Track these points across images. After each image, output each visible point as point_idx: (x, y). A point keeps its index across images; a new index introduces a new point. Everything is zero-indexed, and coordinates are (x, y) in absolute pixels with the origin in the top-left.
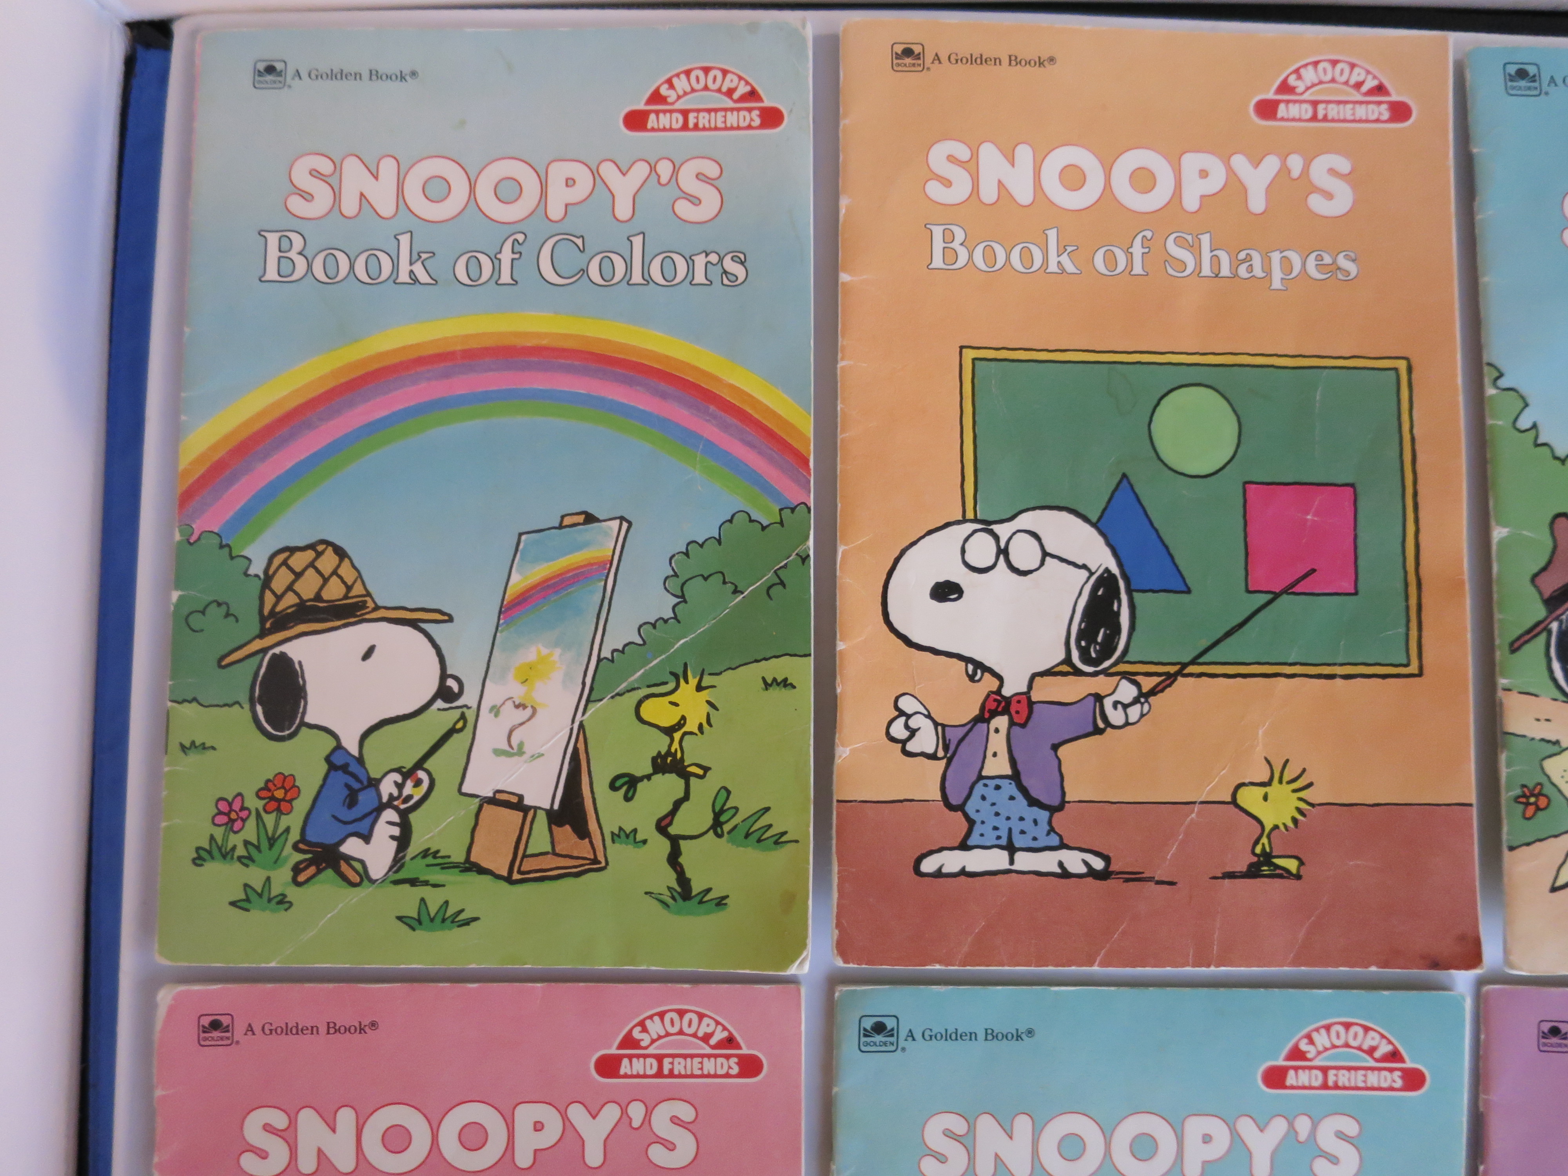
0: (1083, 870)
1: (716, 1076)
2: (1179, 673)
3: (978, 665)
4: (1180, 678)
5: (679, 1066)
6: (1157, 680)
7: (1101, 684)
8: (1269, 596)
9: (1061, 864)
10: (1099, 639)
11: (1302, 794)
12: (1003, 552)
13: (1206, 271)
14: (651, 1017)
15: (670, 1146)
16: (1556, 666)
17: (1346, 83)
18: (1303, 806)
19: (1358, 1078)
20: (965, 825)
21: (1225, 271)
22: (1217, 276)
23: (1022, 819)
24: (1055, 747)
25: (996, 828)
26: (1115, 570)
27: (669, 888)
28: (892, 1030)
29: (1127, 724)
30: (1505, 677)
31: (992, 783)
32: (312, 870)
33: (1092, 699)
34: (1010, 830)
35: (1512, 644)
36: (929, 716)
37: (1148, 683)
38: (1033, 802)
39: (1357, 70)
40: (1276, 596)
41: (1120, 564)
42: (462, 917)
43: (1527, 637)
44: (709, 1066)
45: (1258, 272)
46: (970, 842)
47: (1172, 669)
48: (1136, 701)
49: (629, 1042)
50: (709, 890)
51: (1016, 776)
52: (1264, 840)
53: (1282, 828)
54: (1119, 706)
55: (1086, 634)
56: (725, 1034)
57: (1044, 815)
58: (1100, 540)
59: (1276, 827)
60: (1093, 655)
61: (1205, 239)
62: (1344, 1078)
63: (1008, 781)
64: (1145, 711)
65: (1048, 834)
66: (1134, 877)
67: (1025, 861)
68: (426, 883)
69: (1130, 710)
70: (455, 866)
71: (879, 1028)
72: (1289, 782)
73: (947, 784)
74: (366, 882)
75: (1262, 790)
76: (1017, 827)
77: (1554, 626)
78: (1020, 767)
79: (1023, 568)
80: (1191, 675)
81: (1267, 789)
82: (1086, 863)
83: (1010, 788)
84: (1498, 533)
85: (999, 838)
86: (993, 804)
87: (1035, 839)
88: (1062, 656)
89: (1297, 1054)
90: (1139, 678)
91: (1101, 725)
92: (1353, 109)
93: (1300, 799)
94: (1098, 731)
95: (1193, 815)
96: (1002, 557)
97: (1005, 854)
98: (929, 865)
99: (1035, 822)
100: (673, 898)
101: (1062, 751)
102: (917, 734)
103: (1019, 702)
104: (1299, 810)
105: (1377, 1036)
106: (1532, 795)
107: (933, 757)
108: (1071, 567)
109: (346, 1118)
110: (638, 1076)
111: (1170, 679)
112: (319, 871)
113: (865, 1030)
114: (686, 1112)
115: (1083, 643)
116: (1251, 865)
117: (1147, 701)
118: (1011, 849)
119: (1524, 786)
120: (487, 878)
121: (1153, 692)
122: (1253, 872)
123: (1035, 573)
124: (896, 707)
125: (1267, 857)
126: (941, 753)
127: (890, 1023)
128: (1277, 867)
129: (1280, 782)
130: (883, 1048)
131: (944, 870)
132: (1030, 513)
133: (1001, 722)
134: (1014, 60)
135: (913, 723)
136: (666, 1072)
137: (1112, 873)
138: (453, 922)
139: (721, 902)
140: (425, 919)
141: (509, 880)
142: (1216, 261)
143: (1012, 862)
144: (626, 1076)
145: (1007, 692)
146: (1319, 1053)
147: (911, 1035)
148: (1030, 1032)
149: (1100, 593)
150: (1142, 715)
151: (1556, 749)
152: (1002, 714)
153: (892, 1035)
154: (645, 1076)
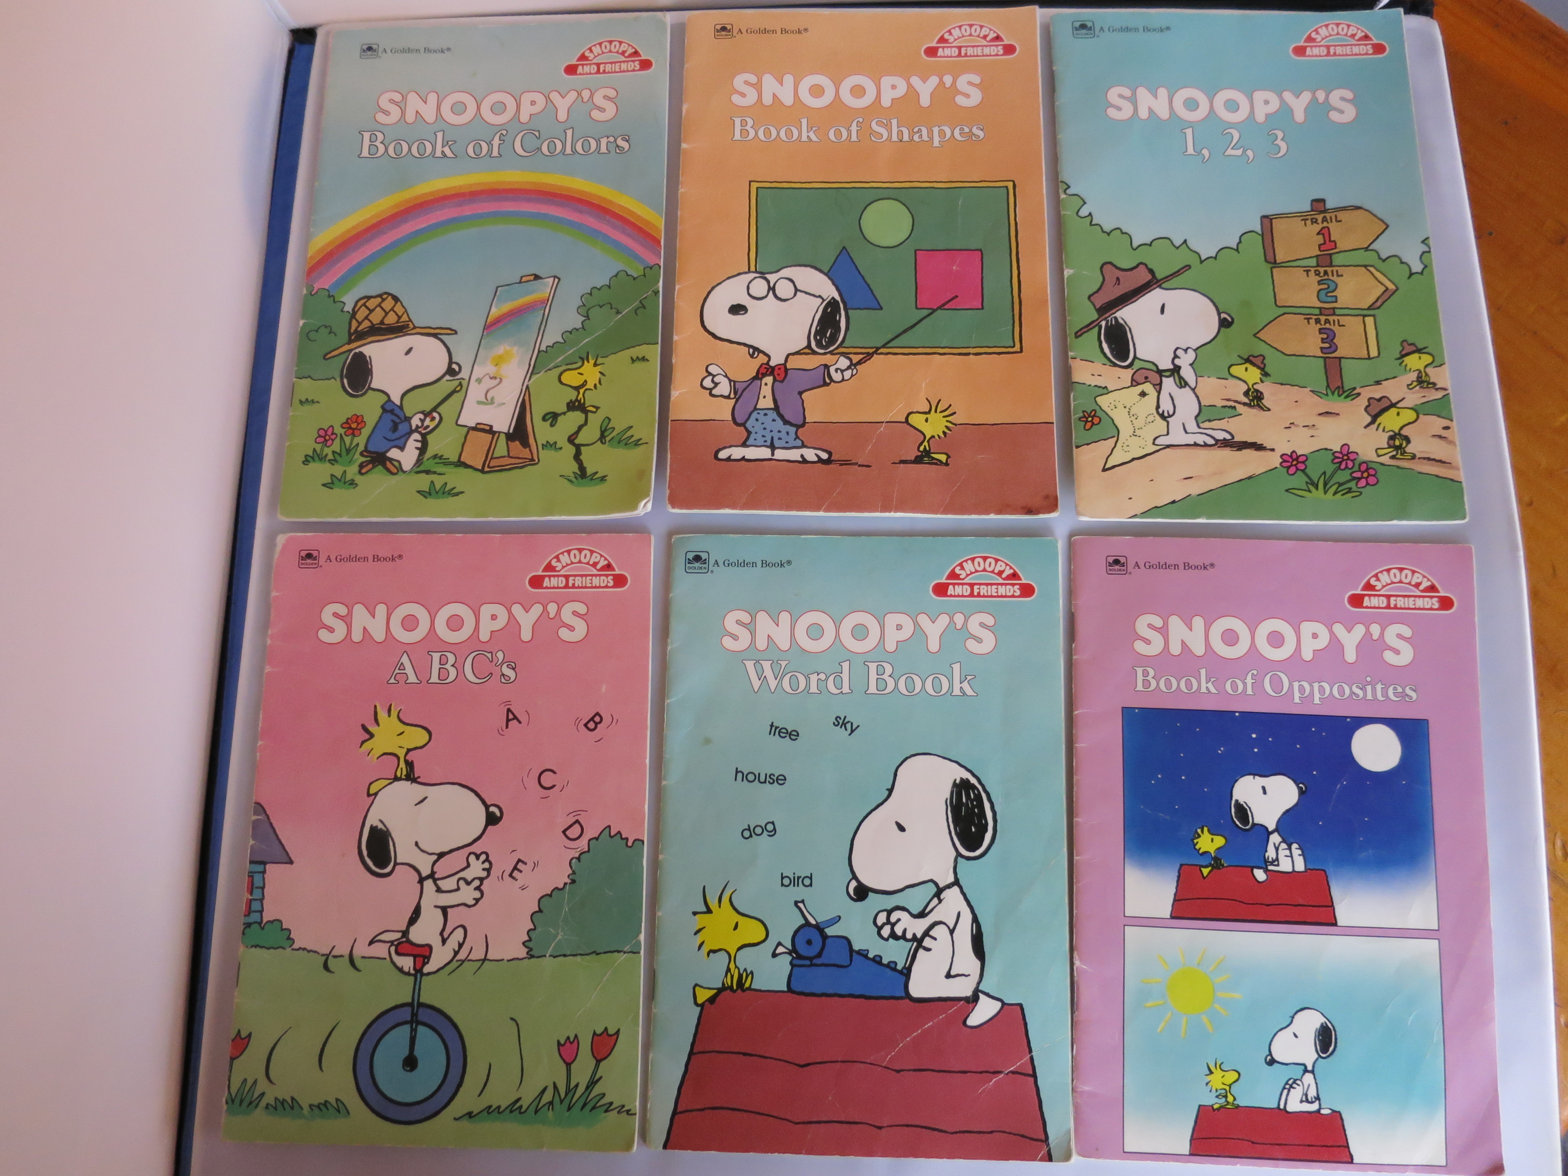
0: (816, 459)
1: (600, 587)
2: (875, 352)
3: (756, 349)
4: (875, 356)
5: (578, 581)
6: (862, 356)
7: (828, 359)
8: (931, 311)
9: (802, 456)
10: (828, 335)
11: (948, 419)
12: (772, 289)
13: (895, 138)
14: (562, 553)
15: (571, 628)
16: (1105, 346)
17: (978, 36)
18: (949, 425)
19: (993, 590)
20: (745, 434)
21: (906, 137)
22: (901, 141)
23: (779, 432)
24: (800, 393)
25: (763, 436)
26: (838, 298)
27: (574, 473)
28: (706, 560)
29: (843, 380)
30: (1071, 351)
31: (762, 412)
32: (370, 466)
33: (823, 367)
34: (772, 438)
35: (1076, 333)
36: (726, 376)
37: (856, 358)
38: (786, 422)
39: (984, 29)
40: (934, 311)
41: (840, 295)
42: (454, 491)
43: (1085, 329)
44: (596, 581)
45: (925, 137)
46: (748, 443)
47: (871, 351)
48: (849, 368)
49: (549, 568)
50: (596, 473)
51: (776, 408)
52: (926, 443)
53: (937, 437)
54: (839, 371)
55: (820, 332)
56: (606, 562)
57: (792, 430)
58: (830, 282)
59: (933, 437)
60: (824, 344)
61: (894, 122)
62: (984, 590)
63: (772, 411)
64: (854, 373)
65: (795, 439)
66: (846, 463)
67: (780, 454)
68: (435, 473)
69: (845, 373)
70: (451, 463)
71: (697, 558)
72: (941, 412)
73: (736, 412)
74: (400, 472)
75: (925, 416)
76: (776, 436)
77: (1103, 323)
78: (779, 403)
79: (783, 297)
80: (882, 354)
81: (928, 416)
82: (817, 455)
83: (773, 415)
84: (1067, 273)
85: (765, 441)
86: (763, 423)
87: (787, 442)
88: (805, 344)
89: (953, 575)
90: (850, 356)
91: (828, 381)
92: (982, 50)
93: (947, 421)
94: (825, 384)
95: (882, 429)
96: (771, 292)
97: (769, 451)
98: (723, 455)
99: (788, 433)
100: (576, 478)
101: (804, 396)
102: (719, 385)
103: (779, 369)
104: (947, 427)
105: (1004, 565)
106: (1089, 416)
107: (728, 397)
108: (812, 297)
109: (381, 609)
110: (554, 588)
111: (869, 356)
112: (374, 467)
113: (689, 559)
114: (581, 608)
115: (818, 338)
116: (917, 457)
117: (855, 368)
118: (773, 447)
119: (1084, 412)
120: (470, 470)
121: (859, 363)
122: (918, 460)
123: (790, 301)
124: (707, 371)
125: (927, 453)
126: (732, 396)
127: (704, 556)
128: (934, 459)
129: (936, 411)
130: (700, 571)
131: (732, 458)
132: (789, 269)
133: (769, 380)
134: (784, 31)
135: (716, 379)
136: (570, 585)
137: (833, 461)
138: (449, 494)
139: (603, 479)
140: (433, 492)
141: (482, 471)
142: (900, 133)
143: (773, 454)
144: (547, 588)
145: (773, 363)
146: (968, 575)
147: (716, 563)
148: (789, 562)
149: (829, 310)
150: (852, 376)
151: (1105, 391)
152: (769, 375)
153: (705, 563)
154: (558, 588)
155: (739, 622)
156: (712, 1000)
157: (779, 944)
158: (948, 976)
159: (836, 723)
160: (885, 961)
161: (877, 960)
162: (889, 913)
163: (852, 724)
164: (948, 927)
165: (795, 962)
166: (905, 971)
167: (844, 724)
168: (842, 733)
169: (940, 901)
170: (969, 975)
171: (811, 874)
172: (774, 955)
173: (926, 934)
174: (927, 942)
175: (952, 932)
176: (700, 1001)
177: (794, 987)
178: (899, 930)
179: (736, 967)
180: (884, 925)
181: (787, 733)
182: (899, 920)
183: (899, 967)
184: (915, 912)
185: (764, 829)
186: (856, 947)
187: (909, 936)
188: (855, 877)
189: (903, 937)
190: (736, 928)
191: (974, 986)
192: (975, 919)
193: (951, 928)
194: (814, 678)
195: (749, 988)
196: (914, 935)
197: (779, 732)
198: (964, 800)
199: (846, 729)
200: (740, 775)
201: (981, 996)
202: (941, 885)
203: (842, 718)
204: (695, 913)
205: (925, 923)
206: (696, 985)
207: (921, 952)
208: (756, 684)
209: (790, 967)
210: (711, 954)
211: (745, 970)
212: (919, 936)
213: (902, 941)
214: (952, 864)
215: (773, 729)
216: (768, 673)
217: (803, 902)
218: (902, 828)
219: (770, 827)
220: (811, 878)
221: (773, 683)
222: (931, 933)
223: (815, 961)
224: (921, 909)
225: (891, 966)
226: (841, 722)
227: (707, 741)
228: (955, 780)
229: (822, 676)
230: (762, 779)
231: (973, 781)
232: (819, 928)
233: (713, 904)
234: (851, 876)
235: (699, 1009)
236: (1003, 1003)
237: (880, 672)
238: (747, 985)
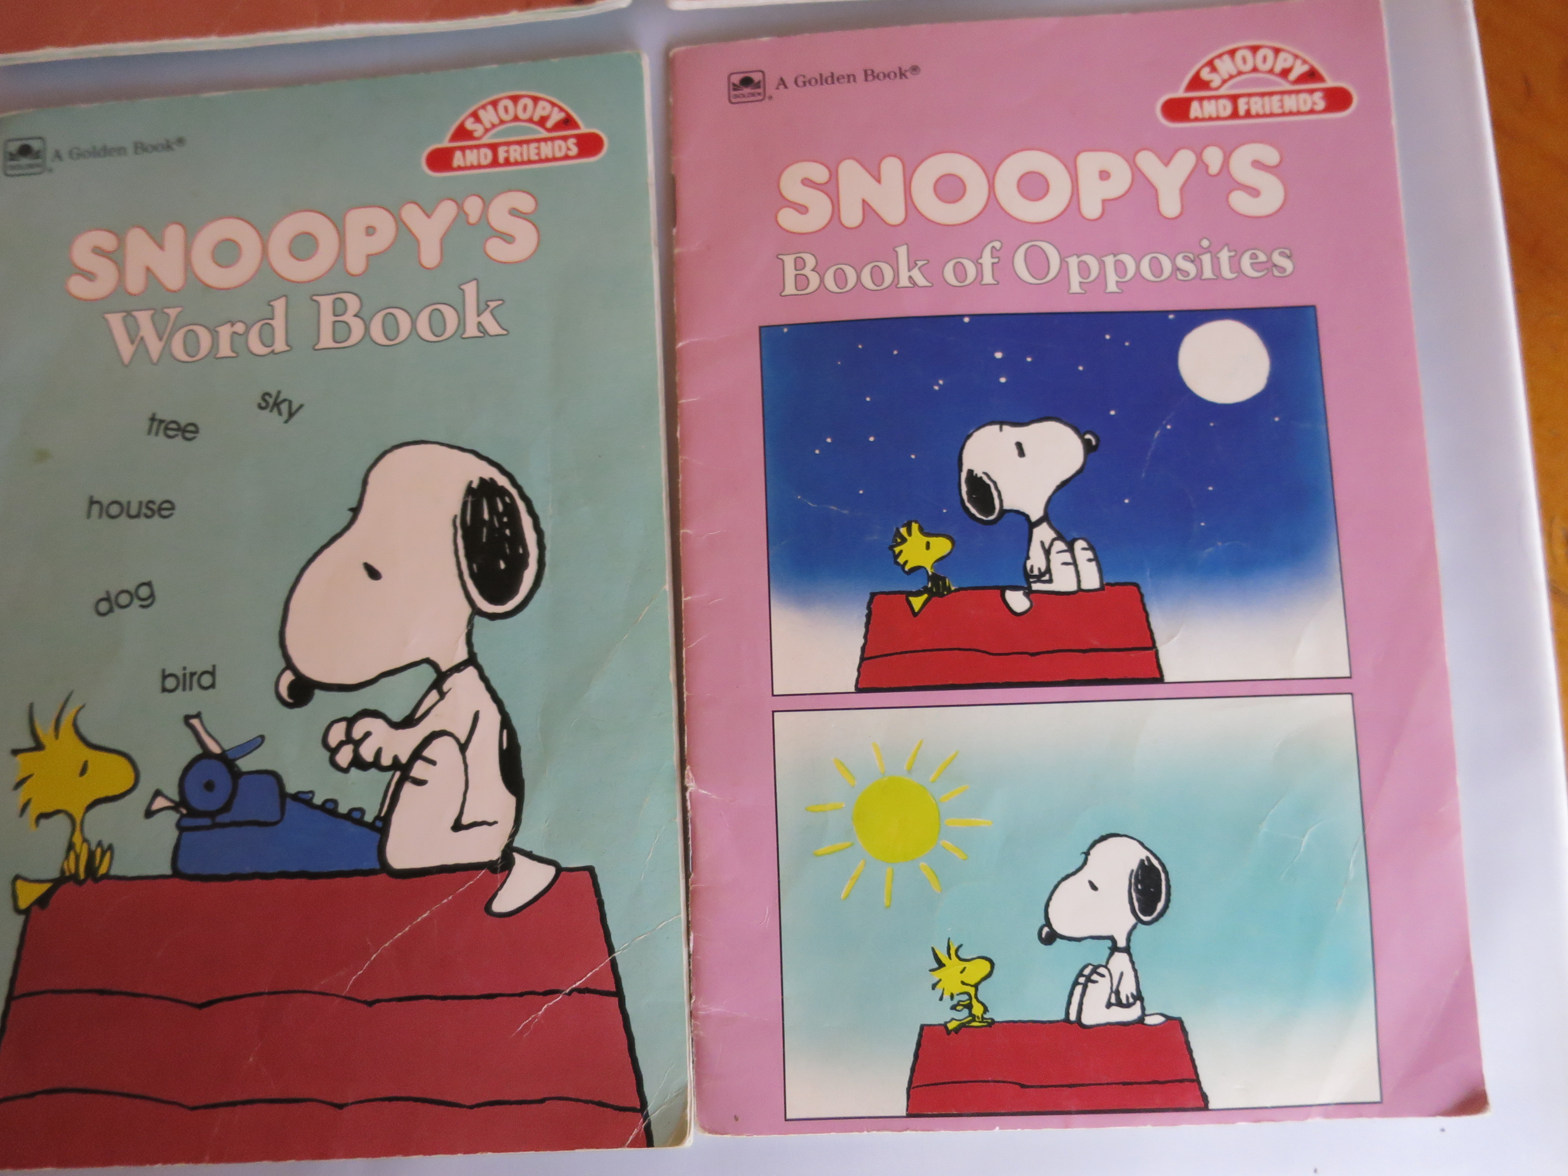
19: (531, 151)
28: (39, 151)
62: (515, 153)
71: (25, 151)
89: (462, 133)
105: (548, 106)
113: (10, 154)
127: (36, 145)
130: (30, 171)
146: (487, 130)
147: (58, 154)
148: (181, 141)
153: (39, 157)
155: (98, 251)
156: (42, 901)
157: (158, 793)
158: (458, 826)
159: (264, 404)
160: (343, 809)
161: (329, 808)
162: (351, 722)
163: (290, 402)
164: (457, 740)
165: (189, 822)
166: (379, 824)
167: (277, 405)
168: (272, 419)
169: (442, 695)
170: (495, 823)
171: (214, 667)
172: (149, 813)
173: (417, 754)
174: (419, 770)
175: (463, 748)
176: (23, 904)
177: (182, 866)
178: (367, 752)
179: (85, 840)
180: (341, 744)
181: (178, 430)
182: (368, 735)
183: (369, 818)
184: (397, 717)
185: (133, 595)
186: (292, 788)
187: (386, 761)
188: (290, 665)
189: (376, 764)
190: (83, 771)
191: (505, 841)
192: (506, 723)
193: (463, 741)
194: (225, 332)
195: (106, 876)
196: (396, 759)
197: (166, 428)
198: (486, 516)
199: (280, 413)
200: (96, 508)
201: (518, 858)
202: (444, 667)
203: (274, 394)
204: (15, 752)
205: (413, 737)
206: (17, 878)
207: (408, 787)
208: (126, 349)
209: (175, 833)
210: (43, 822)
211: (100, 844)
212: (404, 759)
213: (373, 771)
214: (464, 631)
215: (155, 424)
216: (147, 331)
217: (198, 716)
218: (373, 573)
219: (144, 592)
220: (212, 673)
221: (155, 347)
222: (427, 753)
223: (220, 819)
224: (407, 712)
225: (355, 817)
226: (271, 401)
227: (42, 455)
228: (471, 482)
229: (240, 328)
230: (133, 511)
231: (502, 481)
232: (227, 760)
233: (45, 733)
234: (283, 664)
235: (21, 919)
236: (559, 870)
237: (339, 309)
238: (103, 870)
